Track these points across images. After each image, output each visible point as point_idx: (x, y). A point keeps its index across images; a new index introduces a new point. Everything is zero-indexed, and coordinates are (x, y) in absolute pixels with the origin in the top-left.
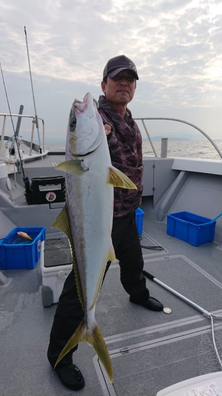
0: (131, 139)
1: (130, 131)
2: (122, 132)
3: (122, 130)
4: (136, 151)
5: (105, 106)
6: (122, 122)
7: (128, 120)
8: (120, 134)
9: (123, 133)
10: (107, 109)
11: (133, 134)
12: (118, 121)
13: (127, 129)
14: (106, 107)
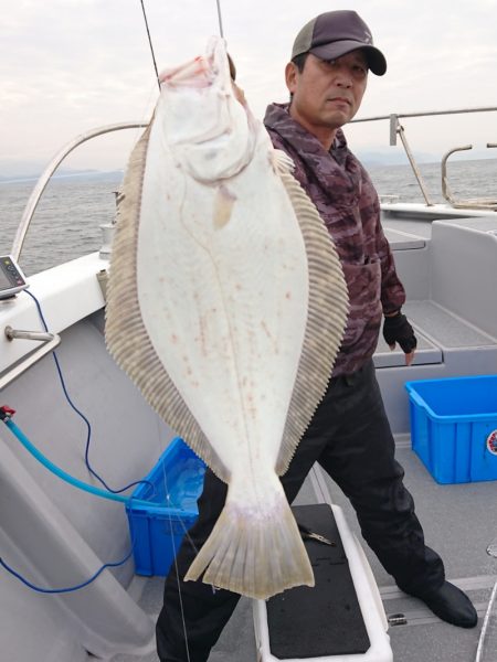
0: (346, 195)
1: (343, 178)
2: (322, 180)
3: (323, 174)
4: (360, 224)
5: (283, 125)
6: (323, 158)
7: (339, 154)
8: (319, 184)
9: (327, 184)
10: (288, 131)
11: (350, 185)
12: (313, 156)
13: (337, 173)
14: (286, 127)
